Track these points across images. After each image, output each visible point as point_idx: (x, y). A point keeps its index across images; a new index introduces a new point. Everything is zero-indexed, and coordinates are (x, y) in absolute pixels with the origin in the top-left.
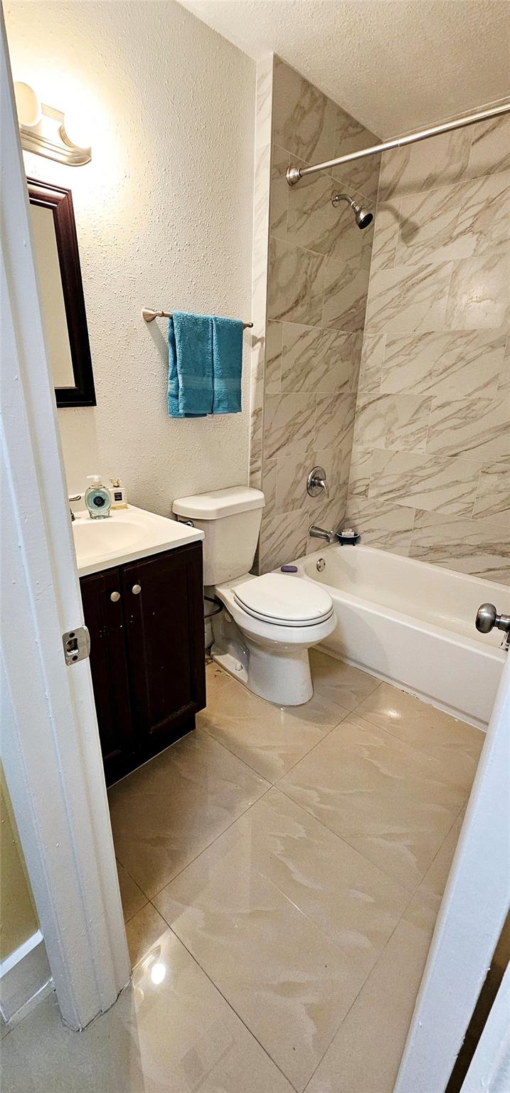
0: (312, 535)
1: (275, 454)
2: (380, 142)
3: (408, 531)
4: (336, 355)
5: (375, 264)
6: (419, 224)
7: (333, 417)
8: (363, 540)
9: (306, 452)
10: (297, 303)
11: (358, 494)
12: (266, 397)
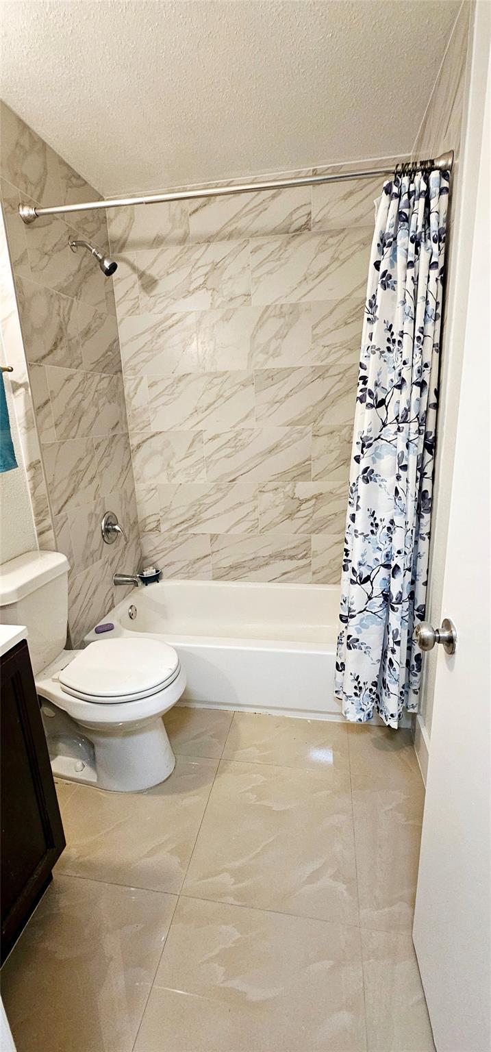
0: (117, 583)
1: (64, 508)
2: (101, 199)
3: (207, 556)
4: (102, 398)
5: (121, 310)
6: (157, 278)
7: (111, 460)
8: (165, 575)
9: (94, 499)
10: (55, 345)
11: (151, 530)
12: (43, 448)
